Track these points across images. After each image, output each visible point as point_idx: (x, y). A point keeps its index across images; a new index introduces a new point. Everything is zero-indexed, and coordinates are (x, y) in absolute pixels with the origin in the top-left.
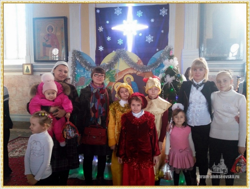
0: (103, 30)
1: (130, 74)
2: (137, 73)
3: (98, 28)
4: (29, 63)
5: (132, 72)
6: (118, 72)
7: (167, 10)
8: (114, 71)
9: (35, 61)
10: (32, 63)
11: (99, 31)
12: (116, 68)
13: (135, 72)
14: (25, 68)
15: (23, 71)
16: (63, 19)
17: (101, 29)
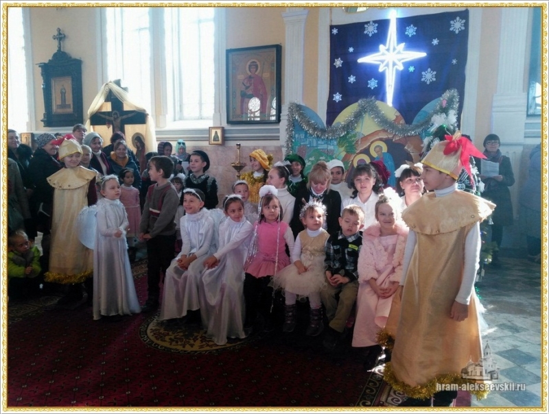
0: (342, 64)
1: (381, 140)
2: (393, 137)
3: (334, 62)
4: (219, 126)
5: (384, 136)
6: (362, 136)
7: (464, 21)
8: (355, 136)
9: (229, 122)
10: (223, 126)
11: (335, 66)
12: (358, 130)
13: (390, 136)
14: (213, 135)
15: (208, 139)
16: (275, 50)
17: (338, 63)
